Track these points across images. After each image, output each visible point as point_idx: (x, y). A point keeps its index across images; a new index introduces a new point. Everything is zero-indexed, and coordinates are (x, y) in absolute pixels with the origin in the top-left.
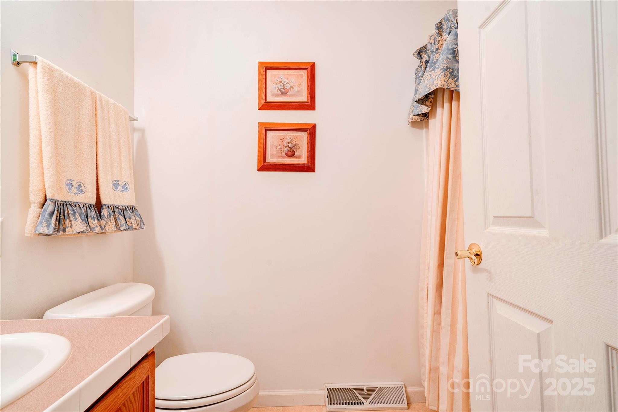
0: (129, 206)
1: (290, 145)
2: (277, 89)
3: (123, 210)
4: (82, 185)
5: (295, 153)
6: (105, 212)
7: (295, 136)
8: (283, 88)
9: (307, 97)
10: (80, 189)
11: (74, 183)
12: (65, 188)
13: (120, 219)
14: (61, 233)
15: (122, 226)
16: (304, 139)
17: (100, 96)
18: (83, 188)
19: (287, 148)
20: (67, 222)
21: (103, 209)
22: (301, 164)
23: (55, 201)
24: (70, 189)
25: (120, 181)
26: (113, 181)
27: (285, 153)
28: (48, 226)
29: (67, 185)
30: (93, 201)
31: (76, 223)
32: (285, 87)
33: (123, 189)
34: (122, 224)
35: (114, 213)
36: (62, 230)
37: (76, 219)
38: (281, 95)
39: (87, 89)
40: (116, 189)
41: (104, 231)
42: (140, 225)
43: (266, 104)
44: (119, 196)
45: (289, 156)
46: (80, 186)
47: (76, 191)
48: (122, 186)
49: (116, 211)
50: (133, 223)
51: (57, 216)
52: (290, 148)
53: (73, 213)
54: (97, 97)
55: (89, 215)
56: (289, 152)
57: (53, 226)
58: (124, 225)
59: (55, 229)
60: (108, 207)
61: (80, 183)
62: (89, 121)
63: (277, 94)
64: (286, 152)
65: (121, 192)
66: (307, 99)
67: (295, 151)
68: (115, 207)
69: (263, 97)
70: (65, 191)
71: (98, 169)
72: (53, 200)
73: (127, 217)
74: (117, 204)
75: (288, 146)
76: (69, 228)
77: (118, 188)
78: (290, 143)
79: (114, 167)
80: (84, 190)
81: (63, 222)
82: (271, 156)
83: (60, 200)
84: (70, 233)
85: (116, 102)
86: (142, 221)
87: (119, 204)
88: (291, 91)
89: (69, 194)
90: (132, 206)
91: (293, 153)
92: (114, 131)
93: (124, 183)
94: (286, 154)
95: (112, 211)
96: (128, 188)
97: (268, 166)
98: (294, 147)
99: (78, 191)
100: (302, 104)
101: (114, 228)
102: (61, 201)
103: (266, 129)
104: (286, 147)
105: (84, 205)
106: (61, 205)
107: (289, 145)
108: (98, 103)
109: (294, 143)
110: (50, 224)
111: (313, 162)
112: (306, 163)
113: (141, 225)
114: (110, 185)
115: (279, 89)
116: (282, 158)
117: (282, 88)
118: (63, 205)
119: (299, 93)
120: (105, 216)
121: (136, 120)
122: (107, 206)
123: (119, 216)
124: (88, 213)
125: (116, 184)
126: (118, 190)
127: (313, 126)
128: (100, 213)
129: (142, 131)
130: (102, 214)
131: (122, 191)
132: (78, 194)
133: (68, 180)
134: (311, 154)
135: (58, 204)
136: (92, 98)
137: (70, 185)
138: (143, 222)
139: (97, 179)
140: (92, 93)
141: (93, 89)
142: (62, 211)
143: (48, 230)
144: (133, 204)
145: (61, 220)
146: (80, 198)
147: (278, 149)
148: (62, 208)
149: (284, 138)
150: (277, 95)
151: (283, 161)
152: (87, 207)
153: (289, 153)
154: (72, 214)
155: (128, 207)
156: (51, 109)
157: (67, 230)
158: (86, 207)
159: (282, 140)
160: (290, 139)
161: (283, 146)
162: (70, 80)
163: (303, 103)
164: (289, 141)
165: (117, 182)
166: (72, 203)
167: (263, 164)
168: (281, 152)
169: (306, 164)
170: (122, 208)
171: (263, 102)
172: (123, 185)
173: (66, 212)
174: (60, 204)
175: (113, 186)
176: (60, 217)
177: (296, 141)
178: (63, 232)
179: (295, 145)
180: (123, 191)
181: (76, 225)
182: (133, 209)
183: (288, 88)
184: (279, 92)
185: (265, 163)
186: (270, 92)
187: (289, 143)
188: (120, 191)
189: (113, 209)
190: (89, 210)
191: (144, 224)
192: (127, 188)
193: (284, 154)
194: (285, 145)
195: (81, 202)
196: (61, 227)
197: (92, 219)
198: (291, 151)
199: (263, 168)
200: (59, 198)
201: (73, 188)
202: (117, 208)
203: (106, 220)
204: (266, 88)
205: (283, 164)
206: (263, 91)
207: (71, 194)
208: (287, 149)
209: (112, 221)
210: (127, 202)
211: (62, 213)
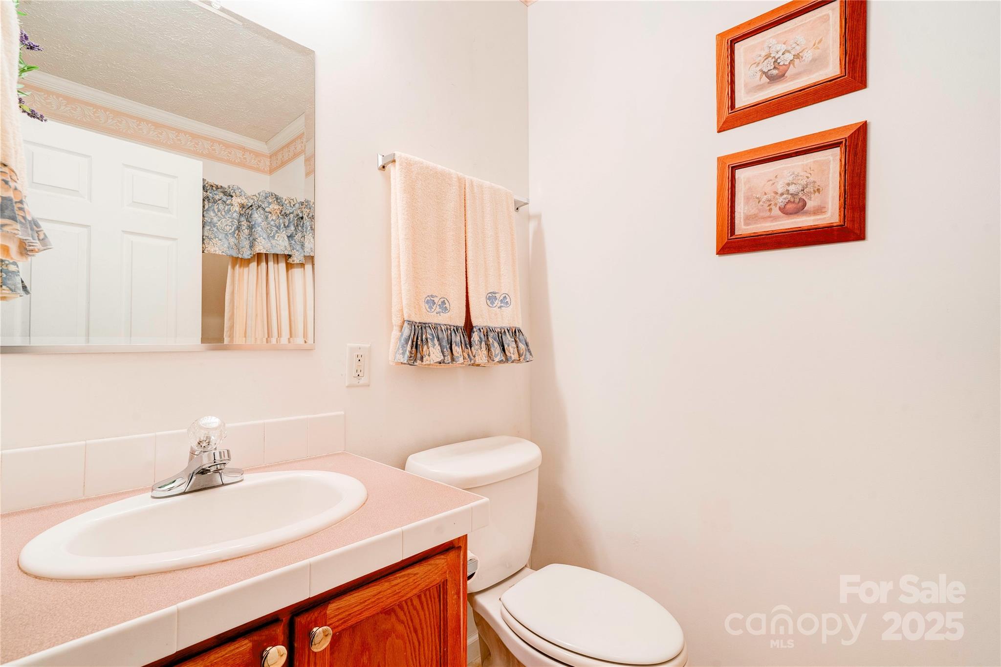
0: (510, 328)
1: (793, 189)
2: (759, 74)
3: (501, 334)
4: (446, 302)
5: (805, 204)
6: (475, 337)
7: (807, 165)
8: (775, 68)
9: (840, 64)
10: (444, 306)
11: (436, 300)
12: (424, 306)
13: (494, 347)
14: (419, 362)
15: (496, 356)
16: (831, 166)
17: (471, 181)
18: (447, 305)
19: (785, 196)
20: (425, 348)
21: (474, 333)
22: (821, 226)
23: (411, 323)
24: (431, 308)
25: (498, 293)
26: (488, 294)
27: (780, 208)
28: (403, 354)
29: (427, 302)
30: (461, 323)
31: (434, 350)
32: (779, 63)
33: (502, 305)
34: (496, 353)
35: (488, 338)
36: (419, 358)
37: (434, 345)
38: (769, 84)
39: (452, 176)
40: (492, 304)
41: (472, 362)
42: (525, 355)
43: (732, 116)
44: (496, 315)
45: (791, 214)
46: (443, 302)
47: (438, 310)
48: (500, 300)
49: (491, 335)
50: (512, 352)
51: (413, 342)
52: (792, 194)
53: (431, 337)
54: (466, 184)
55: (453, 341)
56: (789, 204)
57: (408, 353)
58: (498, 355)
59: (411, 357)
60: (480, 329)
61: (443, 299)
62: (455, 217)
63: (761, 85)
64: (782, 205)
65: (500, 309)
66: (841, 67)
67: (806, 200)
68: (489, 330)
69: (727, 102)
70: (424, 310)
71: (468, 279)
72: (410, 321)
73: (506, 343)
74: (492, 325)
75: (788, 191)
76: (427, 356)
77: (494, 303)
78: (793, 183)
79: (489, 274)
80: (448, 308)
81: (421, 349)
82: (745, 220)
83: (418, 321)
84: (428, 362)
85: (493, 184)
86: (529, 349)
87: (496, 326)
88: (794, 66)
89: (429, 313)
90: (516, 327)
91: (801, 204)
92: (489, 225)
93: (504, 295)
94: (783, 210)
95: (484, 335)
96: (509, 302)
97: (738, 242)
98: (803, 190)
99: (441, 310)
100: (826, 86)
101: (485, 358)
102: (420, 323)
103: (732, 167)
104: (782, 194)
105: (449, 327)
106: (420, 327)
107: (789, 188)
108: (467, 190)
109: (804, 182)
110: (406, 351)
111: (857, 215)
112: (838, 221)
113: (527, 356)
114: (483, 299)
115: (764, 73)
116: (772, 221)
117: (772, 68)
118: (422, 328)
119: (818, 62)
120: (475, 342)
121: (527, 204)
122: (477, 328)
123: (493, 342)
124: (452, 337)
125: (491, 298)
126: (494, 305)
127: (859, 129)
128: (470, 337)
129: (538, 217)
130: (472, 339)
131: (500, 307)
132: (442, 314)
133: (428, 296)
134: (852, 199)
135: (415, 326)
136: (460, 187)
137: (431, 302)
138: (530, 352)
139: (467, 293)
140: (460, 179)
141: (461, 174)
142: (420, 335)
143: (403, 358)
144: (518, 324)
145: (418, 346)
146: (443, 319)
147: (761, 203)
148: (420, 331)
149: (776, 177)
150: (760, 88)
151: (774, 225)
152: (452, 329)
153: (789, 206)
154: (431, 339)
155: (508, 330)
156: (407, 211)
157: (424, 359)
158: (450, 330)
159: (771, 182)
160: (793, 173)
161: (773, 195)
162: (431, 170)
163: (829, 83)
164: (790, 179)
165: (494, 295)
166: (432, 326)
167: (728, 240)
168: (768, 208)
169: (835, 224)
170: (500, 330)
171: (726, 113)
172: (502, 298)
173: (424, 337)
174: (418, 327)
175: (488, 301)
176: (417, 342)
177: (809, 175)
178: (421, 362)
179: (807, 185)
180: (502, 306)
181: (434, 353)
182: (515, 333)
183: (787, 63)
184: (765, 79)
185: (732, 238)
186: (743, 86)
187: (788, 184)
188: (497, 307)
189: (485, 332)
190: (453, 334)
191: (531, 354)
192: (507, 302)
193: (776, 211)
194: (780, 191)
195: (444, 323)
196: (419, 355)
197: (456, 345)
198: (794, 202)
199: (728, 248)
200: (417, 319)
201: (435, 306)
202: (493, 331)
203: (477, 347)
204: (732, 83)
205: (775, 232)
206: (727, 90)
207: (432, 314)
208: (785, 199)
209: (483, 349)
210: (507, 322)
211: (419, 338)
